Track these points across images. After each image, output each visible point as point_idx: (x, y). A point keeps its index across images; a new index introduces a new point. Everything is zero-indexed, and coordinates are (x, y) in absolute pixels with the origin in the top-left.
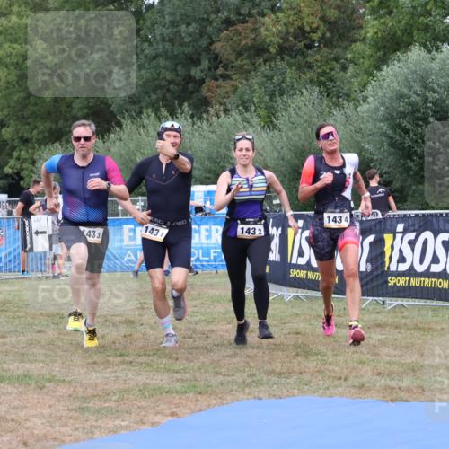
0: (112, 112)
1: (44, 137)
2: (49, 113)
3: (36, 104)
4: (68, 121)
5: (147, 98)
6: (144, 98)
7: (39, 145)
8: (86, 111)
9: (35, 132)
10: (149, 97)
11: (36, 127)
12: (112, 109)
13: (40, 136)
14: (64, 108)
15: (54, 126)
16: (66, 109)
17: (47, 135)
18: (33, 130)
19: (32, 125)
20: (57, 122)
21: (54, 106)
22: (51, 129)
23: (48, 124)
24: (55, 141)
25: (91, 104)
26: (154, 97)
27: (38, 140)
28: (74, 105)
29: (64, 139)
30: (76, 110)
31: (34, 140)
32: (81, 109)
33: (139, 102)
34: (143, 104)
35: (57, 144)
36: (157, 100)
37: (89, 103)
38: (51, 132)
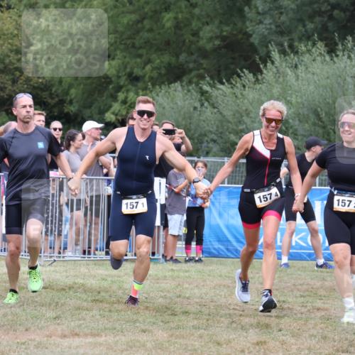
0: (252, 45)
1: (160, 74)
2: (168, 43)
3: (151, 30)
4: (192, 54)
5: (300, 28)
6: (296, 27)
7: (153, 85)
8: (217, 42)
9: (148, 67)
10: (304, 26)
11: (149, 61)
12: (252, 40)
13: (155, 74)
14: (188, 37)
15: (173, 60)
16: (192, 38)
17: (163, 71)
18: (146, 64)
19: (144, 58)
20: (177, 56)
21: (175, 33)
22: (169, 64)
23: (166, 58)
24: (175, 81)
25: (225, 33)
26: (310, 26)
27: (151, 78)
28: (201, 34)
29: (185, 79)
30: (205, 41)
31: (147, 78)
32: (211, 39)
33: (290, 32)
34: (295, 36)
35: (177, 85)
36: (315, 30)
37: (222, 31)
38: (169, 68)
